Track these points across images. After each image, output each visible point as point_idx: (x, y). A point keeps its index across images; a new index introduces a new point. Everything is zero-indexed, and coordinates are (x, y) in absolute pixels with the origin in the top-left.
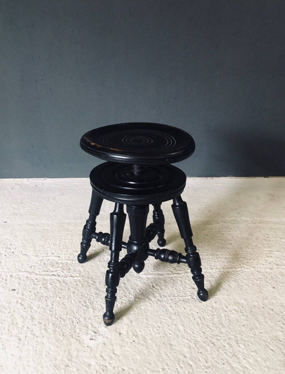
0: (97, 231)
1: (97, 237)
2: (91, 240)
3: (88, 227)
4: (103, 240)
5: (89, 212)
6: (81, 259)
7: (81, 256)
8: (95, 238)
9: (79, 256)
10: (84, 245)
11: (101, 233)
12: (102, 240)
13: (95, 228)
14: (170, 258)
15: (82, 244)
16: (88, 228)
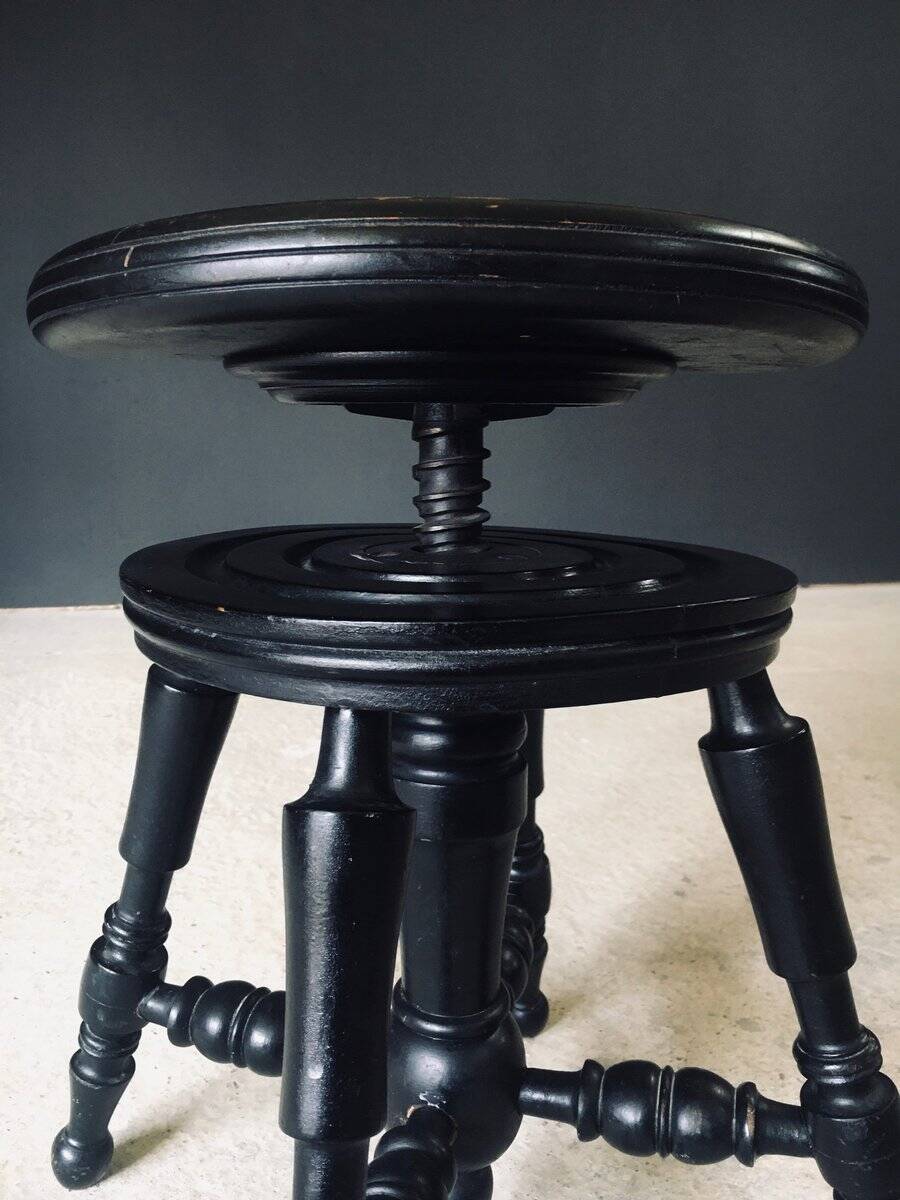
0: (176, 974)
1: (174, 1014)
2: (138, 1034)
3: (112, 947)
4: (214, 1025)
5: (125, 849)
6: (73, 1165)
7: (73, 1142)
8: (161, 1020)
9: (59, 1145)
10: (89, 1072)
11: (198, 984)
12: (204, 1030)
13: (163, 957)
14: (687, 1123)
15: (76, 1062)
16: (118, 957)
